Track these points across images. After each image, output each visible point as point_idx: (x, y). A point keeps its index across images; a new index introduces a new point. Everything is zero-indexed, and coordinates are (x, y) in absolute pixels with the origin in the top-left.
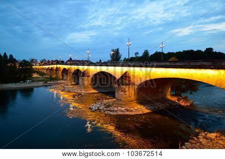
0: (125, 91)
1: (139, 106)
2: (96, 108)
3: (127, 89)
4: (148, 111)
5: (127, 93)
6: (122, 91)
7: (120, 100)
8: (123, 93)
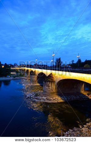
0: (49, 86)
1: (57, 97)
2: (29, 96)
3: (50, 85)
4: (62, 101)
5: (50, 87)
6: (47, 86)
7: (46, 92)
8: (47, 87)
